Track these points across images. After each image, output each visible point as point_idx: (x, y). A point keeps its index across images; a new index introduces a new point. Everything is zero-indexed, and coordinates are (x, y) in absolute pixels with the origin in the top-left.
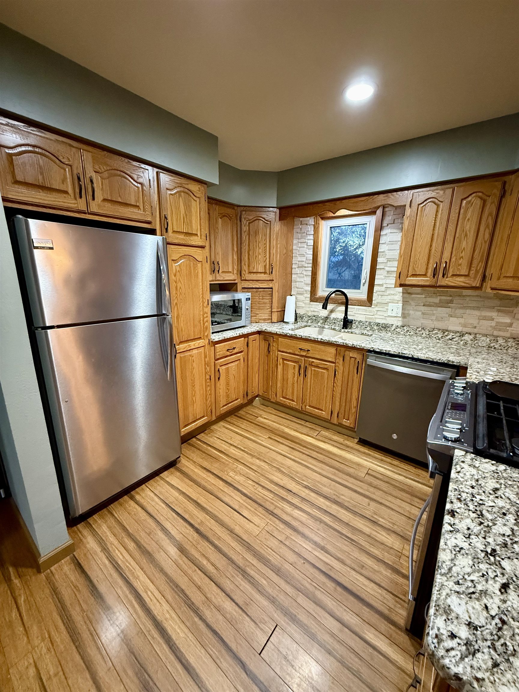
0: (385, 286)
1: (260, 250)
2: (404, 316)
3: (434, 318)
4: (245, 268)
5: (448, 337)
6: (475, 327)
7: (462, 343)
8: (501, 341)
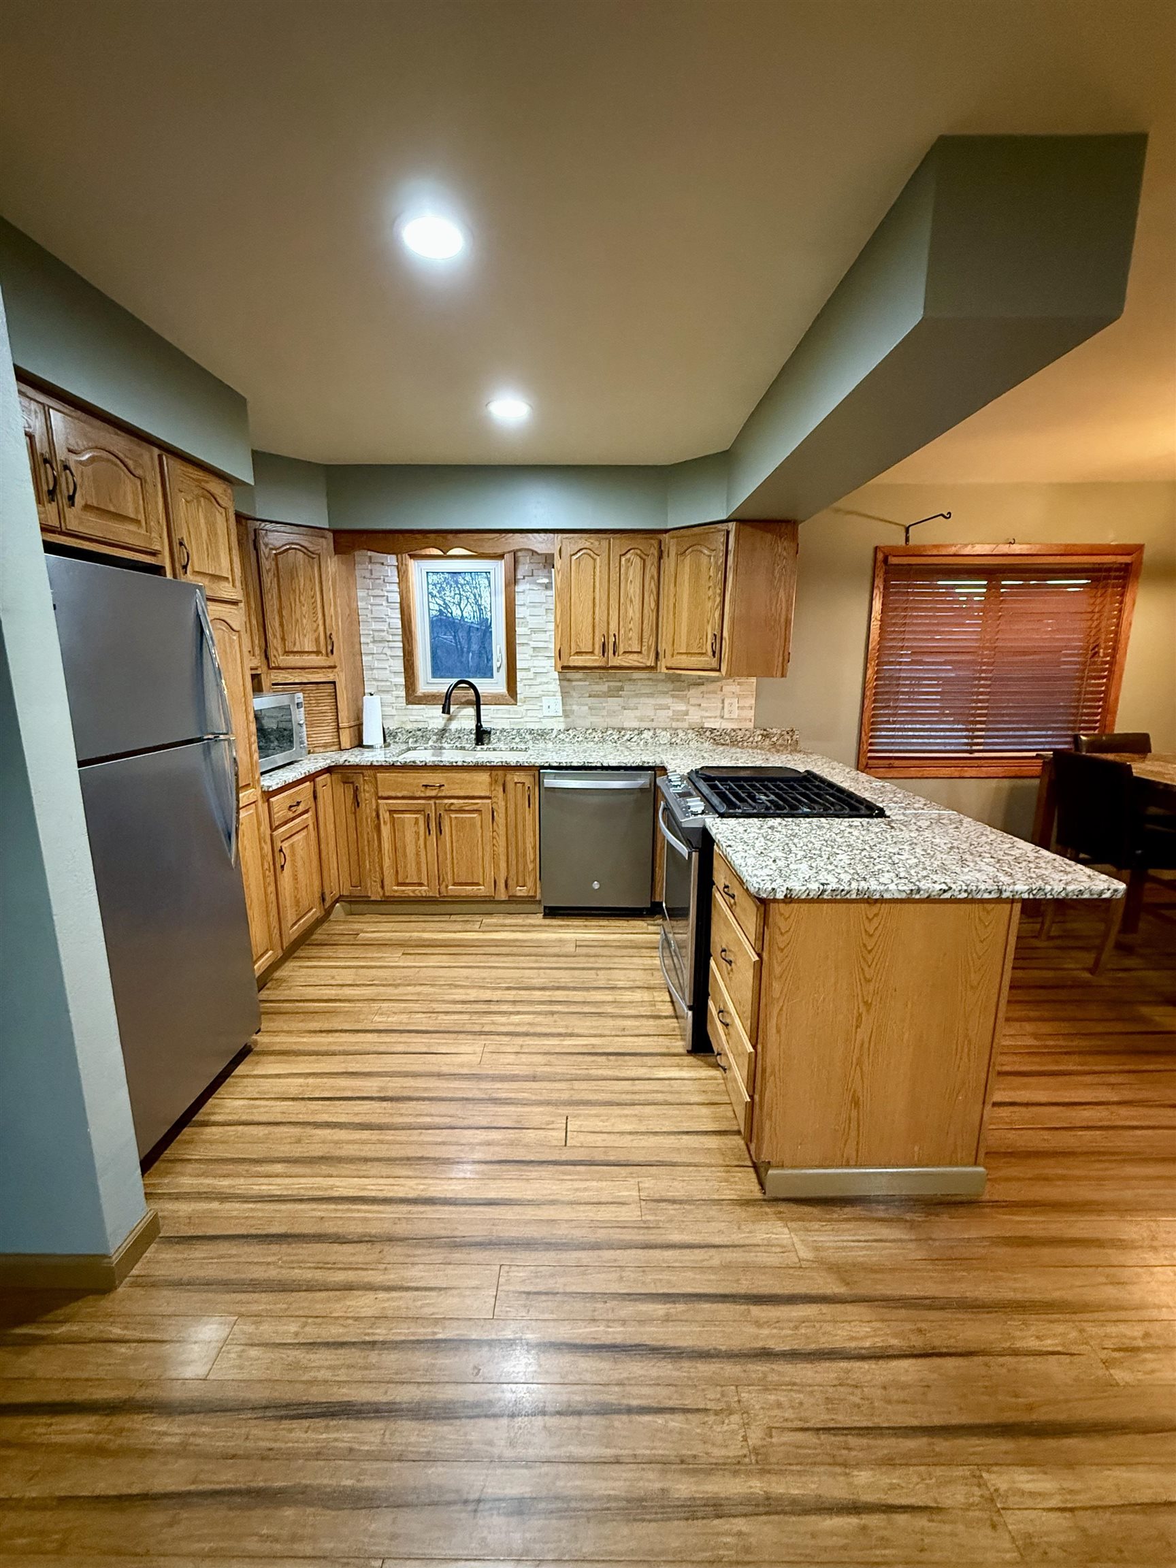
0: (533, 670)
1: (304, 609)
2: (566, 714)
3: (605, 713)
4: (275, 642)
5: (625, 738)
6: (653, 720)
7: (642, 743)
8: (681, 734)
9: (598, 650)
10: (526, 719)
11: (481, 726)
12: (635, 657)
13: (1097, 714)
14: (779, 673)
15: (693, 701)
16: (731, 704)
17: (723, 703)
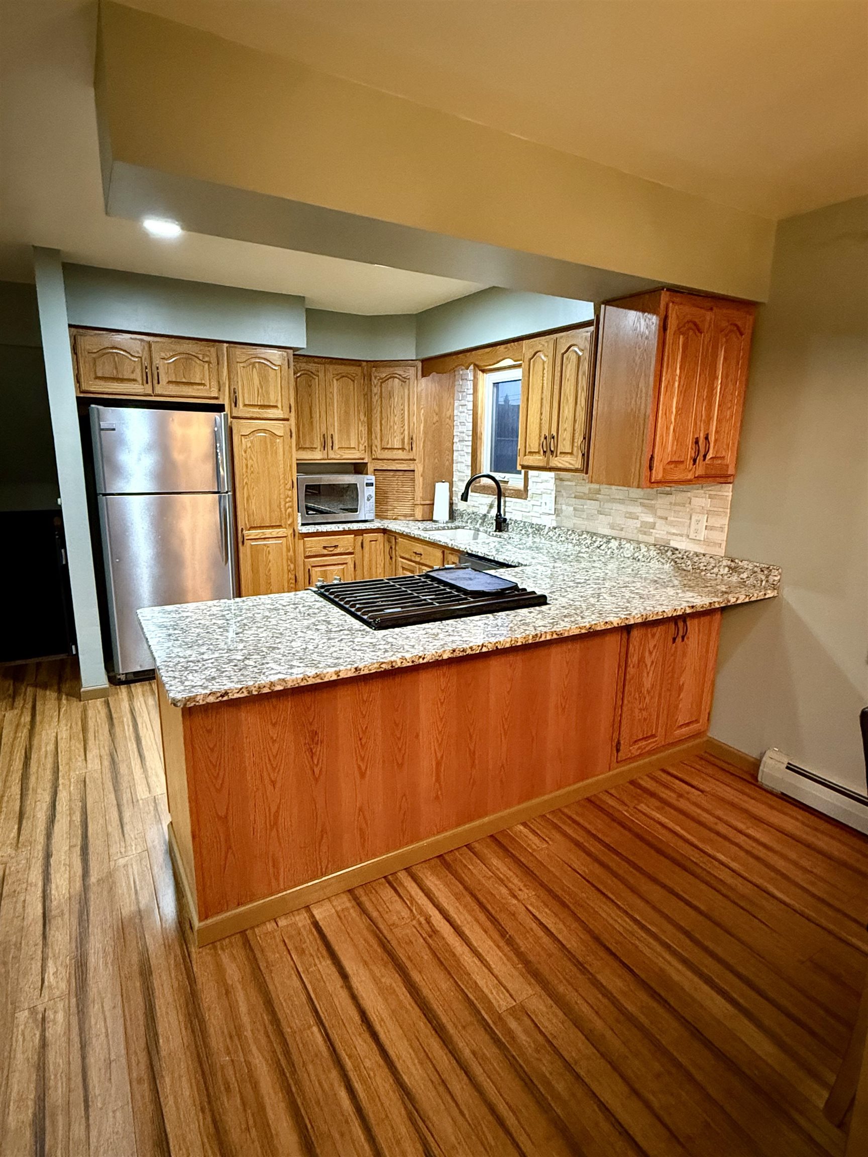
1: (396, 419)
3: (584, 515)
4: (377, 442)
5: (596, 544)
6: (621, 529)
9: (541, 448)
10: (531, 513)
11: (501, 515)
14: (636, 484)
16: (698, 521)
17: (691, 519)
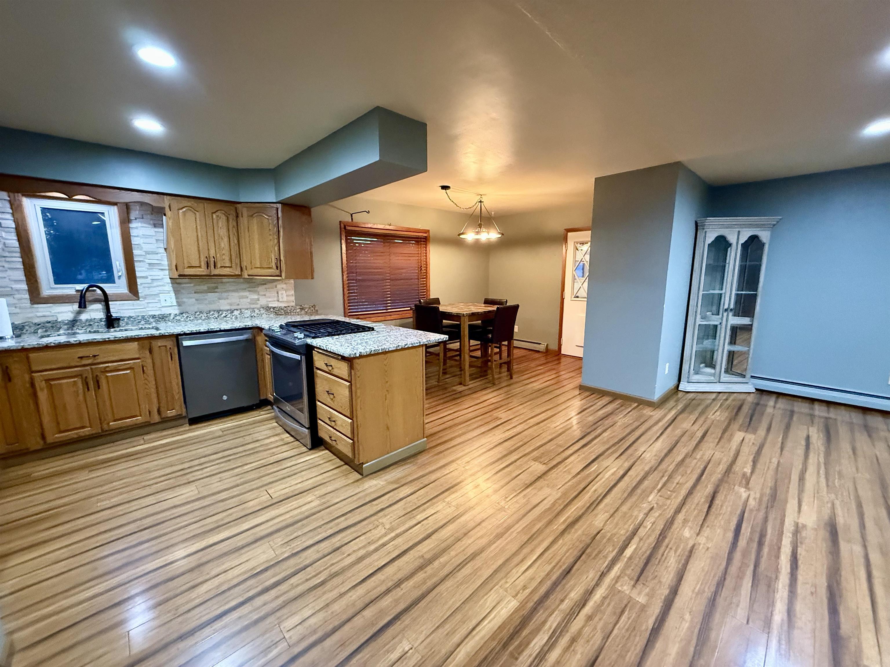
0: (150, 278)
2: (179, 304)
3: (207, 302)
5: (223, 316)
6: (238, 305)
7: (233, 317)
9: (203, 264)
10: (148, 309)
11: (111, 316)
12: (228, 269)
13: (425, 292)
14: (311, 277)
15: (261, 293)
16: (282, 294)
17: (278, 293)
